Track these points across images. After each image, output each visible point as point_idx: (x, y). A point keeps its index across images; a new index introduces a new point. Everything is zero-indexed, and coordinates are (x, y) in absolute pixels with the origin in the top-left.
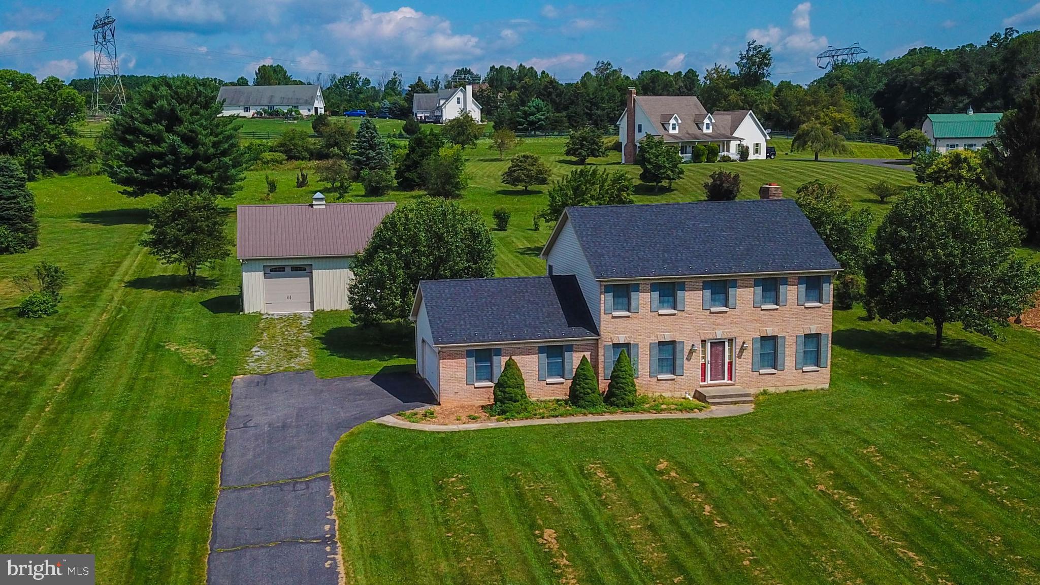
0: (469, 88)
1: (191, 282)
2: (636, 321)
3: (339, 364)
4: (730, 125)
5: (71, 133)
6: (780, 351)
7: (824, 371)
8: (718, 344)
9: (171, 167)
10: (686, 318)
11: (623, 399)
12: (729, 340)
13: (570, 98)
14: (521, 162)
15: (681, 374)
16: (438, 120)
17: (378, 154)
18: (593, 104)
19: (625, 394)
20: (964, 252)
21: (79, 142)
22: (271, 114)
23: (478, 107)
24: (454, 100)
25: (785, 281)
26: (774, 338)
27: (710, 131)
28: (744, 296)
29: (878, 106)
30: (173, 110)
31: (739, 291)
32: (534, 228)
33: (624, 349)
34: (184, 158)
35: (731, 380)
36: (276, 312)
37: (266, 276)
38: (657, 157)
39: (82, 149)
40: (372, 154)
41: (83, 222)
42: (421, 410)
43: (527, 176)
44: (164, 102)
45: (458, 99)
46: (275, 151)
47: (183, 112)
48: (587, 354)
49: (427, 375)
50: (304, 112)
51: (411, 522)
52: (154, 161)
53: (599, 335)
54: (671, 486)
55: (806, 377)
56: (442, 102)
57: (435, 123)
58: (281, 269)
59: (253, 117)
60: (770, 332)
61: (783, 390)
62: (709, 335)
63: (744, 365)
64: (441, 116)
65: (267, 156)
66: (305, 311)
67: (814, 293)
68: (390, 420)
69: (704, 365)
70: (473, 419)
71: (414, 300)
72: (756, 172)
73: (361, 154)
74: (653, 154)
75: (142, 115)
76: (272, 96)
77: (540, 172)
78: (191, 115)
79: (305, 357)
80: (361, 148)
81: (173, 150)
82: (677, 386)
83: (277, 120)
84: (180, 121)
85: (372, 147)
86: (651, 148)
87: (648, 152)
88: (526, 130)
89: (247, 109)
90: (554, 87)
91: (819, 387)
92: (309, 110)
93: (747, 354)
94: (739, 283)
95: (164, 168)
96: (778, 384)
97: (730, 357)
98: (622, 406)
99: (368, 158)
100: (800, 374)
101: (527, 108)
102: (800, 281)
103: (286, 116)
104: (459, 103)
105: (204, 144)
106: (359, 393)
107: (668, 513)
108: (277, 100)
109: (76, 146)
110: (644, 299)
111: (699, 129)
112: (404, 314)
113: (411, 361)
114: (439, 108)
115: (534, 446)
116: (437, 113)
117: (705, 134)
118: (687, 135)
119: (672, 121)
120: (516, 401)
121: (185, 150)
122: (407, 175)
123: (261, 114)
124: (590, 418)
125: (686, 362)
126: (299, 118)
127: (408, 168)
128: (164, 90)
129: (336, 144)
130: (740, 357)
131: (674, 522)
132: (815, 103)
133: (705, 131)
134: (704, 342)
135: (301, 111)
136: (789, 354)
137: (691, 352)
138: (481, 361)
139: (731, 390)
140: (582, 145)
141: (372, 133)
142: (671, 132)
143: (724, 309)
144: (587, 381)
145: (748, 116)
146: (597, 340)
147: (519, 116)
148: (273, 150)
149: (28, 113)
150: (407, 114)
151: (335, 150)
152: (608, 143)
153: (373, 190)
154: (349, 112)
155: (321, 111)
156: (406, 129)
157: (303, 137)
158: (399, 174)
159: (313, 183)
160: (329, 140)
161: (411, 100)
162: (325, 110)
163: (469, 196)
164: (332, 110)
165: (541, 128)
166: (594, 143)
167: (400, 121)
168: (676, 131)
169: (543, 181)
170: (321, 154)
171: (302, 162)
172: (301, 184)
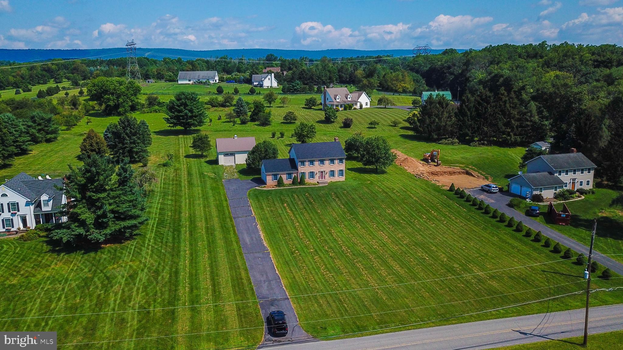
0: (273, 74)
1: (201, 156)
2: (305, 168)
3: (244, 177)
4: (357, 97)
5: (137, 98)
6: (334, 173)
7: (344, 177)
8: (322, 172)
9: (186, 119)
10: (315, 167)
12: (324, 171)
13: (310, 76)
14: (289, 114)
15: (314, 178)
16: (262, 86)
17: (244, 108)
18: (319, 78)
19: (303, 182)
21: (139, 101)
22: (199, 83)
23: (276, 81)
24: (267, 78)
25: (335, 159)
26: (333, 171)
27: (350, 99)
28: (327, 163)
29: (423, 78)
30: (186, 102)
32: (291, 137)
33: (303, 174)
34: (189, 117)
35: (324, 179)
36: (227, 164)
37: (224, 156)
39: (140, 103)
42: (263, 186)
43: (291, 118)
44: (184, 100)
45: (269, 78)
46: (207, 104)
47: (188, 103)
48: (296, 175)
49: (264, 179)
50: (211, 82)
51: (263, 203)
52: (181, 118)
53: (298, 171)
54: (307, 197)
56: (263, 79)
57: (260, 87)
58: (228, 154)
59: (192, 84)
60: (332, 169)
61: (335, 181)
62: (320, 170)
64: (263, 84)
65: (206, 106)
66: (233, 164)
67: (341, 162)
68: (257, 188)
69: (319, 176)
70: (274, 187)
71: (261, 163)
72: (362, 115)
74: (328, 112)
75: (176, 103)
77: (294, 117)
78: (191, 103)
79: (236, 175)
80: (238, 107)
81: (186, 114)
82: (313, 180)
83: (202, 86)
84: (187, 105)
85: (242, 107)
86: (328, 110)
88: (293, 92)
89: (190, 81)
90: (304, 72)
91: (343, 180)
92: (213, 81)
93: (328, 174)
94: (326, 160)
97: (324, 174)
98: (302, 184)
99: (241, 110)
100: (339, 178)
101: (294, 84)
102: (338, 159)
103: (205, 83)
104: (269, 80)
105: (195, 112)
106: (250, 183)
107: (305, 201)
108: (201, 77)
110: (307, 163)
111: (347, 99)
112: (259, 166)
113: (260, 176)
114: (262, 81)
115: (284, 192)
116: (261, 83)
117: (348, 101)
118: (343, 101)
119: (338, 97)
120: (281, 184)
121: (190, 114)
122: (254, 117)
123: (195, 83)
124: (296, 187)
125: (315, 176)
126: (210, 84)
127: (254, 115)
128: (183, 96)
129: (228, 102)
130: (326, 175)
131: (306, 202)
132: (397, 80)
134: (319, 172)
136: (336, 174)
137: (317, 174)
138: (275, 176)
139: (324, 181)
140: (310, 103)
141: (242, 102)
142: (337, 100)
143: (323, 165)
144: (296, 180)
145: (363, 94)
147: (291, 87)
148: (206, 104)
149: (124, 93)
150: (249, 81)
151: (228, 104)
152: (319, 102)
153: (243, 122)
154: (229, 81)
155: (217, 81)
156: (250, 91)
157: (216, 99)
158: (251, 116)
159: (224, 119)
160: (225, 100)
161: (251, 76)
162: (219, 81)
163: (273, 124)
164: (221, 80)
165: (298, 91)
166: (314, 102)
167: (247, 85)
168: (339, 100)
169: (296, 120)
170: (223, 105)
171: (217, 108)
172: (220, 119)
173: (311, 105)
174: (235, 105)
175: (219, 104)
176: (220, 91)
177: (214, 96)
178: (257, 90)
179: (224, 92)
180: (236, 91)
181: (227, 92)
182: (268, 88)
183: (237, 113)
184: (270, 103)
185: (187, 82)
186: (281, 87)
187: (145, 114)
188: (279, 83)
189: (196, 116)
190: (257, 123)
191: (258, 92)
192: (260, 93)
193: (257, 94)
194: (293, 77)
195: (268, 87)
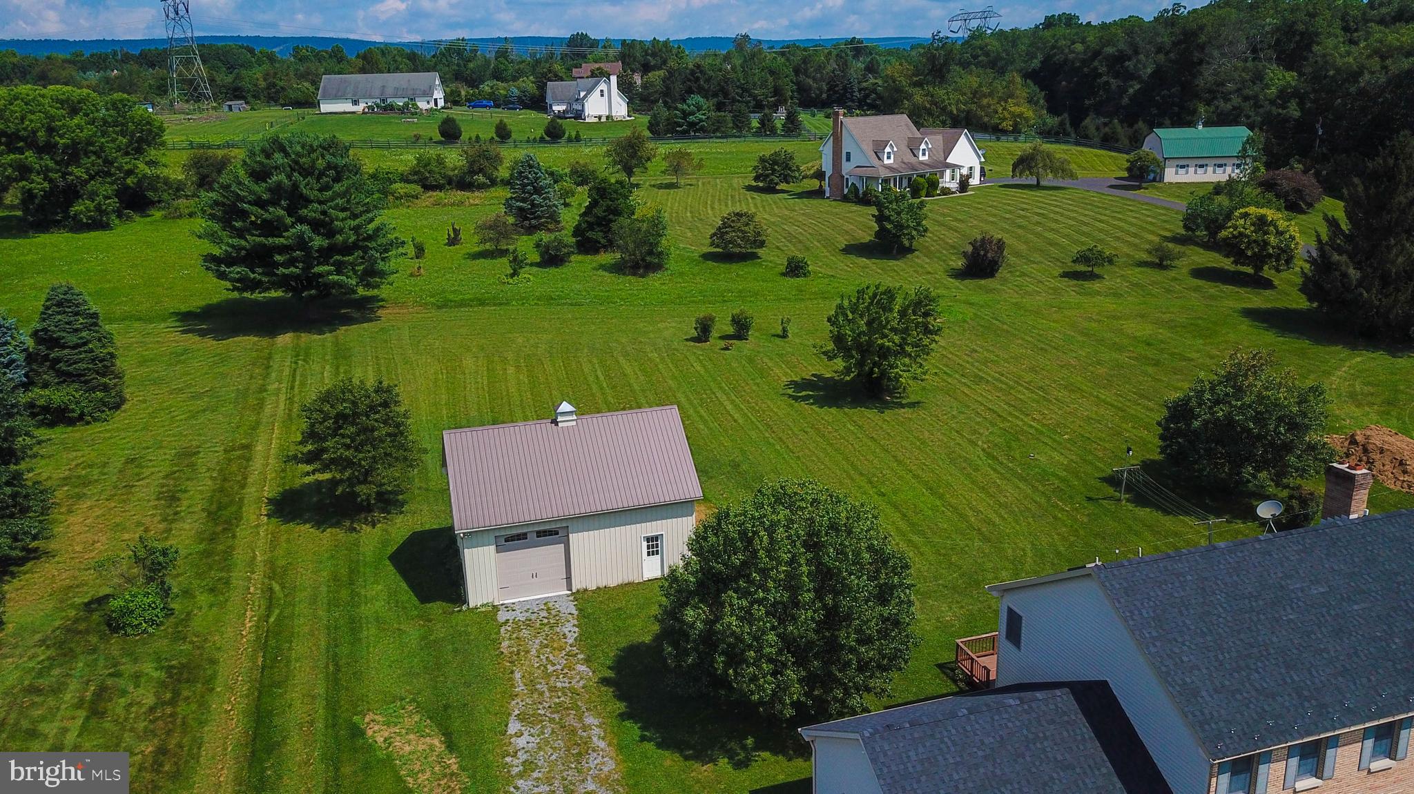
0: (614, 80)
4: (942, 146)
9: (301, 265)
13: (719, 84)
14: (733, 221)
16: (579, 115)
17: (545, 199)
21: (160, 172)
22: (385, 109)
23: (624, 101)
24: (597, 93)
27: (927, 158)
30: (295, 186)
32: (781, 333)
34: (316, 251)
37: (500, 550)
38: (899, 214)
39: (166, 181)
40: (538, 199)
41: (184, 332)
43: (743, 239)
44: (282, 177)
45: (602, 91)
46: (408, 181)
47: (308, 187)
50: (423, 105)
52: (278, 258)
56: (582, 94)
57: (575, 118)
58: (523, 536)
59: (364, 113)
64: (583, 110)
65: (399, 187)
66: (559, 592)
73: (524, 200)
74: (893, 210)
75: (251, 192)
76: (384, 86)
77: (758, 234)
78: (320, 190)
80: (524, 192)
81: (302, 243)
83: (393, 117)
84: (304, 201)
85: (538, 191)
86: (891, 203)
87: (887, 208)
88: (685, 132)
89: (355, 103)
92: (428, 102)
95: (292, 269)
99: (533, 205)
101: (685, 107)
103: (403, 110)
104: (602, 95)
105: (341, 232)
108: (389, 91)
109: (158, 177)
111: (915, 156)
114: (580, 101)
116: (577, 107)
117: (922, 163)
118: (903, 166)
119: (888, 149)
121: (318, 242)
122: (590, 234)
123: (373, 110)
126: (416, 113)
127: (591, 226)
128: (278, 158)
129: (481, 170)
133: (921, 158)
135: (419, 104)
140: (774, 171)
141: (536, 174)
142: (886, 162)
145: (962, 135)
147: (676, 116)
148: (405, 179)
149: (92, 144)
150: (538, 103)
151: (481, 178)
152: (807, 168)
153: (552, 258)
154: (473, 103)
155: (441, 103)
156: (548, 133)
157: (440, 161)
158: (577, 231)
159: (471, 243)
160: (471, 163)
161: (542, 87)
162: (446, 102)
163: (672, 265)
164: (453, 99)
165: (702, 129)
166: (787, 167)
167: (533, 114)
168: (891, 161)
169: (762, 244)
170: (464, 184)
171: (442, 194)
172: (453, 241)
173: (776, 180)
174: (507, 183)
175: (450, 182)
176: (450, 133)
177: (432, 152)
178: (569, 127)
179: (465, 136)
180: (503, 133)
181: (474, 136)
182: (600, 123)
183: (522, 214)
184: (630, 173)
185: (347, 107)
186: (645, 119)
187: (180, 222)
188: (633, 108)
189: (347, 249)
190: (606, 258)
191: (574, 134)
192: (578, 139)
193: (570, 140)
194: (668, 88)
195: (600, 117)
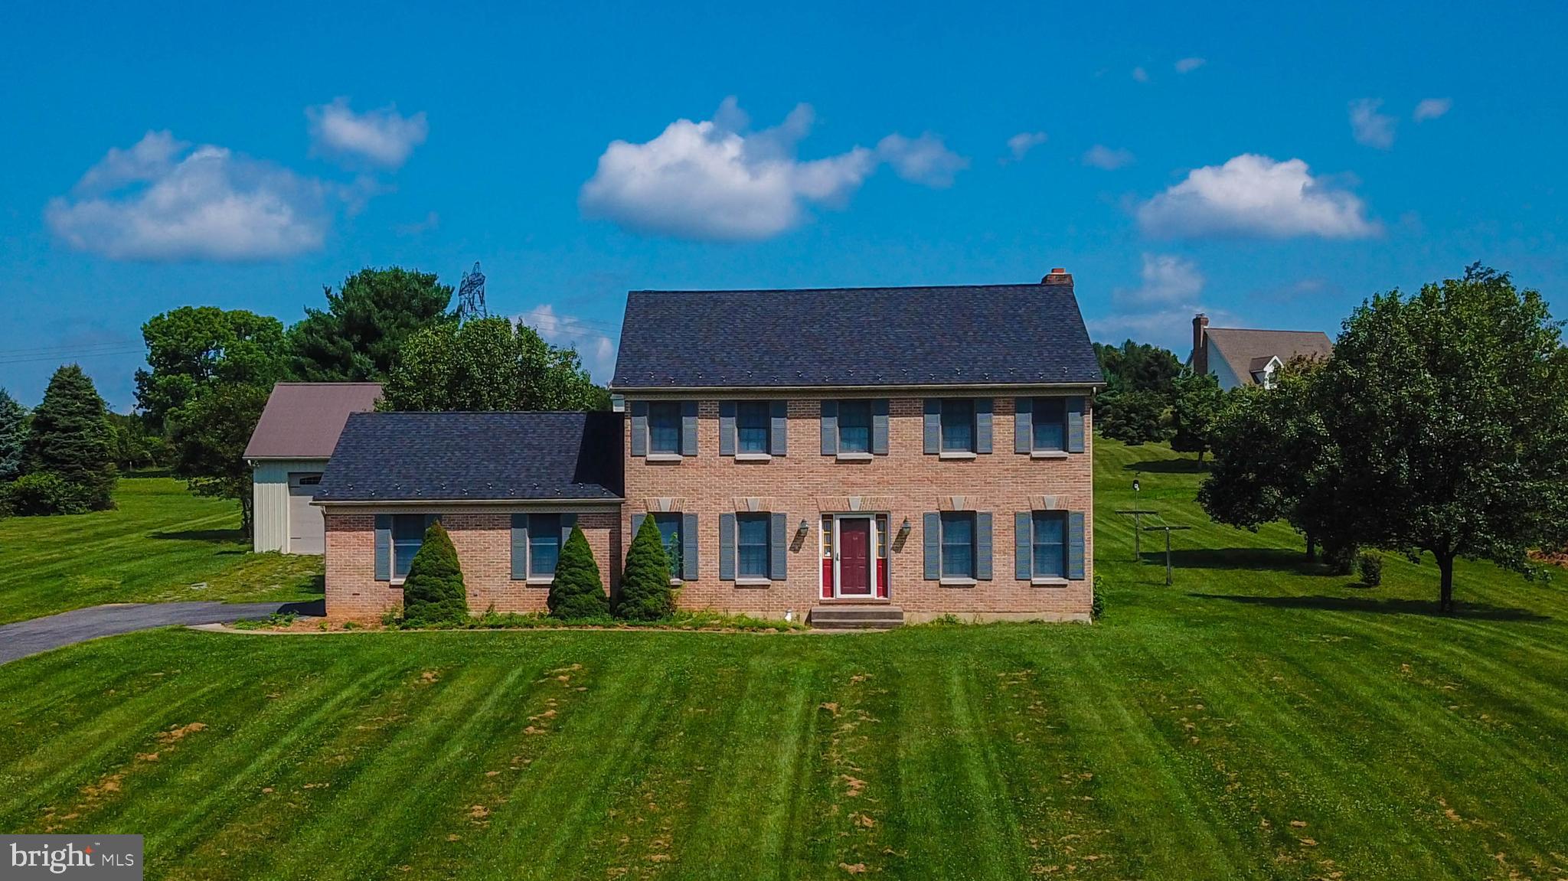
2: (691, 472)
6: (980, 543)
7: (1079, 588)
10: (790, 469)
11: (636, 604)
12: (878, 516)
15: (781, 576)
19: (640, 595)
20: (1445, 395)
25: (987, 405)
26: (970, 516)
28: (905, 431)
31: (893, 422)
33: (672, 525)
35: (885, 595)
38: (1197, 405)
53: (624, 497)
55: (1039, 597)
60: (960, 502)
61: (990, 618)
63: (907, 565)
67: (1051, 432)
69: (829, 565)
82: (774, 600)
91: (1070, 618)
93: (915, 544)
94: (893, 406)
96: (981, 606)
97: (883, 549)
98: (634, 616)
100: (1027, 591)
102: (1020, 405)
110: (707, 431)
120: (433, 600)
125: (789, 553)
130: (898, 550)
134: (827, 518)
136: (1002, 549)
137: (800, 535)
138: (406, 538)
139: (877, 611)
143: (866, 456)
144: (573, 570)
146: (619, 504)
